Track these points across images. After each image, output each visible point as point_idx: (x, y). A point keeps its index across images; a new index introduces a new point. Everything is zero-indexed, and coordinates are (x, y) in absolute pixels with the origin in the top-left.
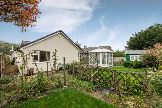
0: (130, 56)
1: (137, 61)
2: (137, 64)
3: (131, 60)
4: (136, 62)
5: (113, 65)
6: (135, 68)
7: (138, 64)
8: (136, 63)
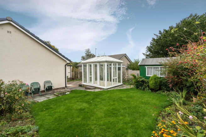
0: (146, 68)
1: (157, 77)
2: (156, 83)
3: (147, 75)
4: (155, 79)
5: (121, 83)
6: (152, 90)
7: (158, 84)
8: (154, 81)
